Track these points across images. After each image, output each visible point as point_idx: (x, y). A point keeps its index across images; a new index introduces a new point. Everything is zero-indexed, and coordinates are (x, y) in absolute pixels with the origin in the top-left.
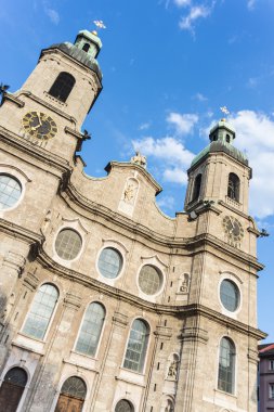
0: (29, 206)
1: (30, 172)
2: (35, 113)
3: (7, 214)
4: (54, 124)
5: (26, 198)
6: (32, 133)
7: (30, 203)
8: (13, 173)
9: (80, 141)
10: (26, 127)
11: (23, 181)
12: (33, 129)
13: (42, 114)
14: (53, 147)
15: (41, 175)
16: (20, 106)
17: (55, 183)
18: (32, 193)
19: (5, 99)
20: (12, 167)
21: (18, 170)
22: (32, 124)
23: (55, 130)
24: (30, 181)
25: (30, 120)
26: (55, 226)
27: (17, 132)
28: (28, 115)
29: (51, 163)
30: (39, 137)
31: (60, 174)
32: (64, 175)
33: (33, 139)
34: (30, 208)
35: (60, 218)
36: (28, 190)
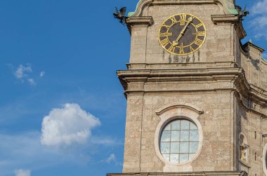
0: (213, 143)
1: (196, 102)
2: (169, 22)
4: (195, 21)
5: (206, 136)
6: (177, 51)
7: (212, 139)
8: (179, 112)
9: (237, 23)
10: (167, 47)
11: (193, 116)
12: (175, 43)
13: (178, 18)
14: (208, 54)
15: (209, 98)
16: (149, 24)
17: (229, 99)
18: (210, 126)
19: (130, 25)
20: (175, 107)
21: (183, 107)
22: (171, 39)
23: (201, 29)
24: (201, 113)
25: (168, 34)
26: (257, 149)
27: (161, 60)
28: (164, 30)
29: (215, 77)
30: (187, 50)
31: (230, 84)
32: (236, 83)
33: (182, 56)
34: (216, 144)
35: (259, 136)
36: (203, 124)
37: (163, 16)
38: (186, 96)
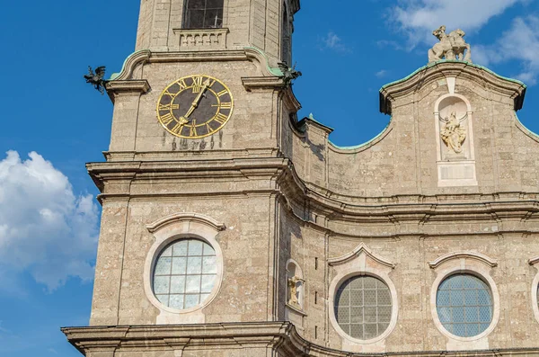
0: (240, 277)
1: (215, 211)
2: (175, 88)
3: (209, 309)
4: (218, 87)
5: (229, 264)
6: (186, 132)
7: (238, 270)
8: (185, 228)
9: (284, 89)
10: (170, 126)
11: (209, 234)
12: (183, 120)
13: (189, 82)
14: (235, 136)
15: (235, 205)
16: (143, 92)
17: (266, 205)
18: (235, 250)
19: (112, 93)
20: (179, 219)
21: (193, 219)
22: (177, 114)
23: (226, 99)
24: (222, 229)
25: (172, 106)
27: (159, 147)
28: (166, 99)
29: (244, 172)
30: (203, 131)
31: (269, 183)
32: (280, 181)
33: (194, 140)
34: (245, 278)
36: (225, 247)
37: (166, 79)
38: (198, 203)
